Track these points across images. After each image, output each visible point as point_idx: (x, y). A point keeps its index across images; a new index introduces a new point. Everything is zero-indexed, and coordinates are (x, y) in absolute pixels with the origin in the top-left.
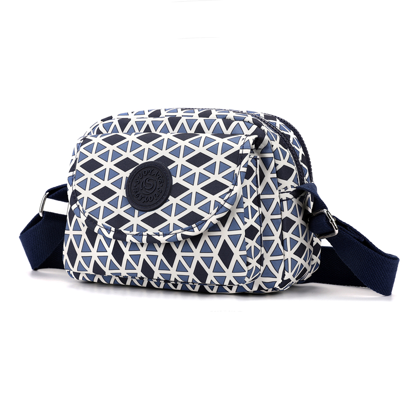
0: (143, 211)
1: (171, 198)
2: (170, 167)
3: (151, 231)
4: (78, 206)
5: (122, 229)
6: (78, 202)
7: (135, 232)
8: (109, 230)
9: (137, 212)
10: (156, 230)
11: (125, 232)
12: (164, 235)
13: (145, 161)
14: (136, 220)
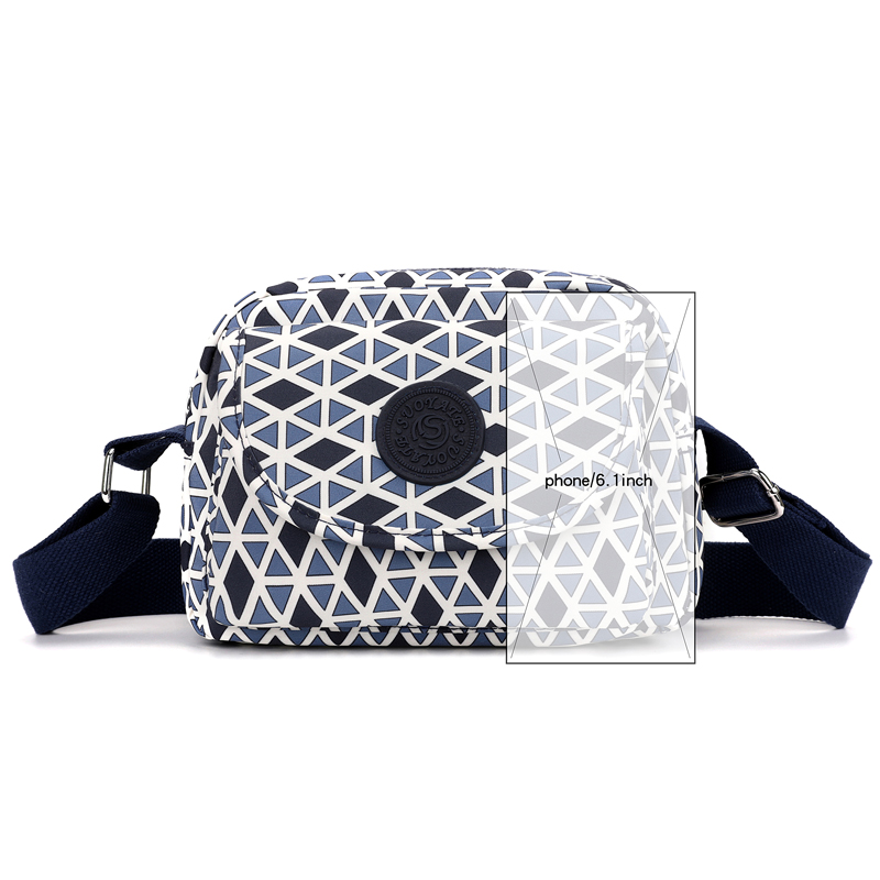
0: (424, 483)
1: (485, 455)
2: (473, 392)
3: (451, 525)
4: (267, 483)
5: (381, 523)
6: (264, 474)
7: (412, 529)
8: (350, 530)
9: (411, 487)
10: (463, 522)
11: (389, 529)
12: (484, 533)
13: (412, 380)
14: (412, 503)
